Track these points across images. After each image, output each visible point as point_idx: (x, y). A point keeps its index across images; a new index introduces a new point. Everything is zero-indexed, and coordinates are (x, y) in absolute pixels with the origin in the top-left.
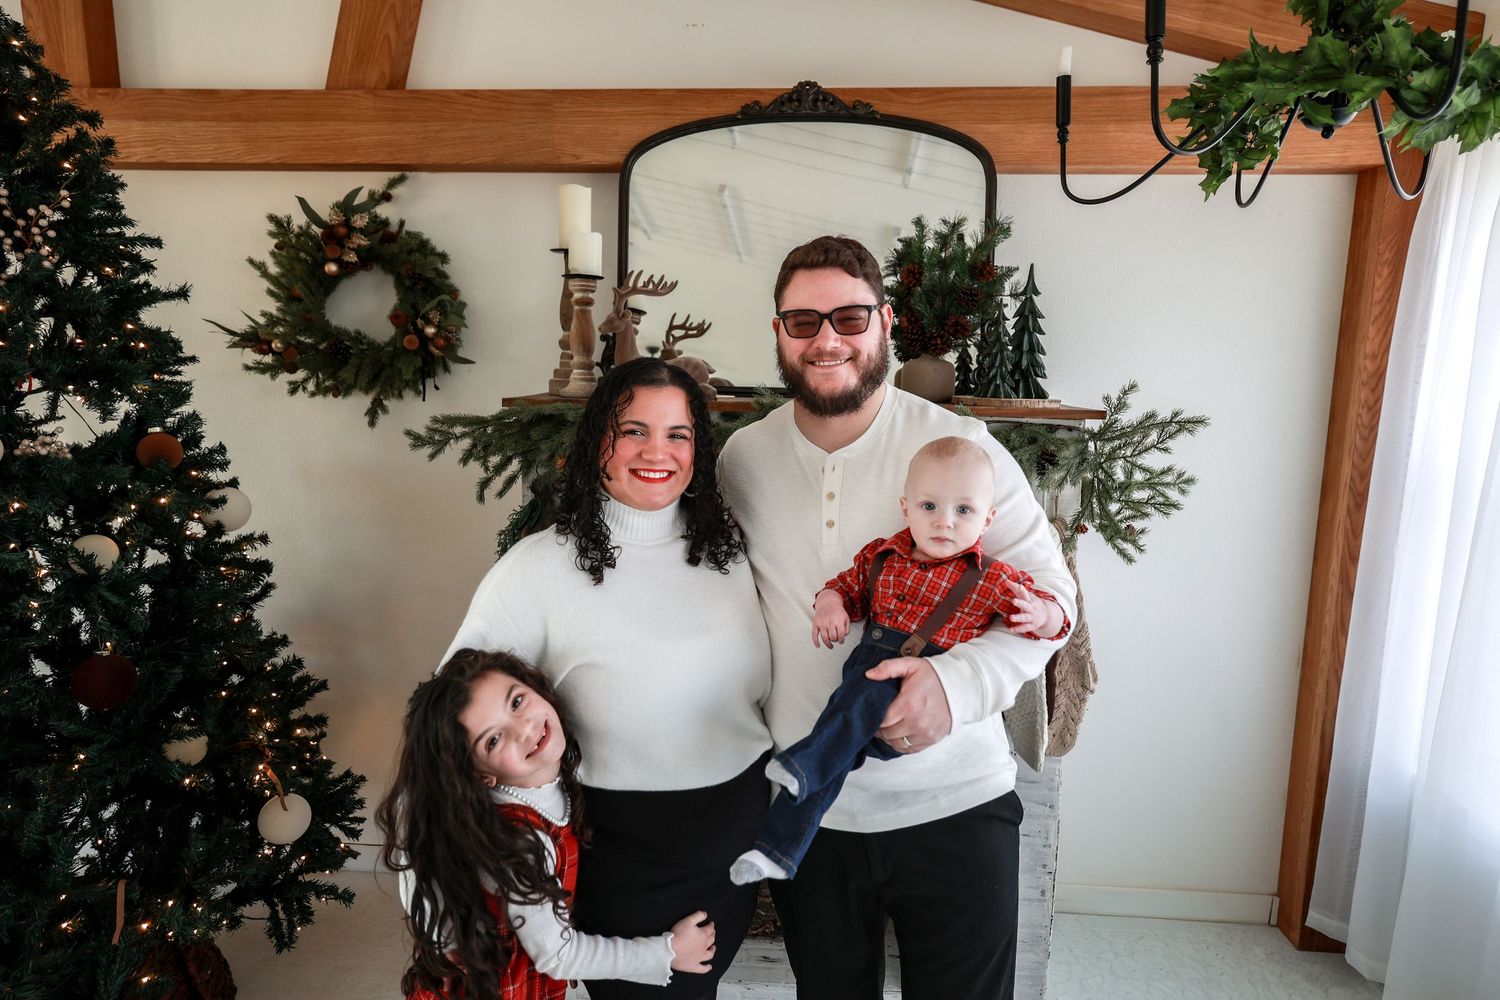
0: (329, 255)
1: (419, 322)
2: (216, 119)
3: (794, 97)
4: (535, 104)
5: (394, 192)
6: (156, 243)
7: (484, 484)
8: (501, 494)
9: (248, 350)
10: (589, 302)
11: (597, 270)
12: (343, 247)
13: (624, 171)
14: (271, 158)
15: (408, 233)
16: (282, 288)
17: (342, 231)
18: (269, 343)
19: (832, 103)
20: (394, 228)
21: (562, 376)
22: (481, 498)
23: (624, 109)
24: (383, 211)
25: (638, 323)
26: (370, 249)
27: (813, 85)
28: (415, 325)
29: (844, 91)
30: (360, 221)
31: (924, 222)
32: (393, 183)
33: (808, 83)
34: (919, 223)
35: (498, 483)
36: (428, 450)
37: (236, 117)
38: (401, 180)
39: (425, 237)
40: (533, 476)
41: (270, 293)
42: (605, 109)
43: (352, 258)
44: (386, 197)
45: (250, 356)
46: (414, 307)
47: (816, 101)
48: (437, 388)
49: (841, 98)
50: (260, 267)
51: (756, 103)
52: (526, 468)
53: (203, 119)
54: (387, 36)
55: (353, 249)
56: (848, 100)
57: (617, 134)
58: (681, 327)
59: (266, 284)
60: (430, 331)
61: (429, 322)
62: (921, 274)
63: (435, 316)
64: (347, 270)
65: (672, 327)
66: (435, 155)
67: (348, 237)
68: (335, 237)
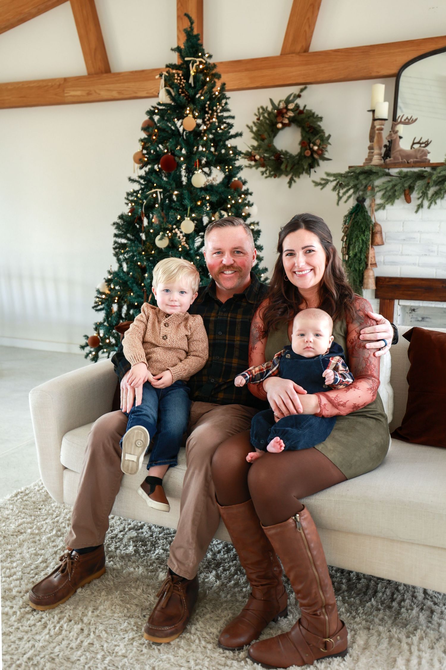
0: (279, 120)
1: (312, 145)
2: (239, 71)
4: (362, 52)
6: (233, 117)
7: (340, 198)
8: (346, 202)
9: (246, 160)
10: (381, 129)
11: (386, 117)
12: (283, 117)
13: (397, 76)
14: (258, 84)
15: (307, 110)
16: (258, 136)
17: (285, 111)
18: (254, 156)
20: (301, 108)
21: (369, 159)
22: (338, 204)
23: (400, 50)
24: (298, 101)
26: (294, 117)
28: (309, 146)
30: (291, 106)
32: (302, 90)
35: (345, 198)
36: (320, 187)
37: (247, 70)
38: (305, 88)
39: (313, 111)
40: (357, 195)
41: (254, 138)
42: (392, 51)
43: (286, 121)
44: (299, 96)
45: (247, 162)
46: (309, 139)
48: (315, 172)
50: (251, 128)
52: (354, 193)
54: (305, 31)
55: (288, 118)
57: (396, 61)
58: (418, 143)
59: (252, 135)
60: (316, 148)
61: (315, 144)
63: (318, 142)
64: (284, 125)
65: (414, 144)
66: (321, 77)
67: (286, 113)
68: (281, 113)
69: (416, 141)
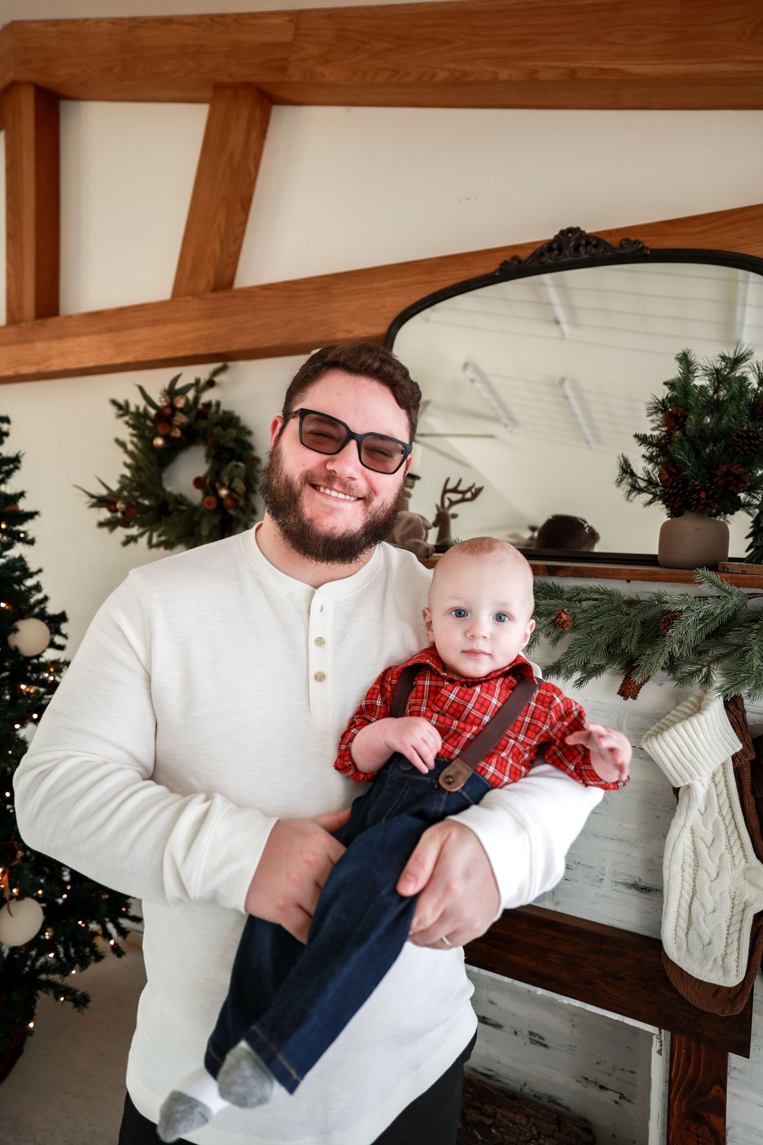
0: (161, 431)
1: (217, 485)
2: (99, 332)
3: (555, 246)
4: (317, 289)
5: (217, 379)
9: (102, 509)
12: (170, 424)
13: (390, 338)
14: (130, 358)
15: (223, 411)
17: (169, 411)
18: (116, 504)
19: (596, 246)
23: (391, 282)
25: (412, 487)
26: (189, 425)
27: (577, 230)
28: (215, 488)
29: (610, 233)
30: (180, 403)
31: (691, 357)
32: (216, 373)
33: (570, 230)
34: (685, 359)
37: (111, 330)
38: (224, 369)
39: (237, 414)
42: (376, 285)
43: (177, 433)
44: (211, 384)
45: (104, 514)
46: (217, 473)
47: (577, 248)
49: (608, 240)
50: (122, 444)
51: (515, 258)
53: (91, 333)
55: (178, 426)
56: (614, 241)
57: (385, 307)
58: (455, 490)
59: (125, 458)
60: (224, 492)
61: (223, 485)
62: (685, 417)
63: (229, 480)
64: (174, 444)
65: (445, 491)
67: (173, 415)
68: (165, 416)
69: (451, 486)
